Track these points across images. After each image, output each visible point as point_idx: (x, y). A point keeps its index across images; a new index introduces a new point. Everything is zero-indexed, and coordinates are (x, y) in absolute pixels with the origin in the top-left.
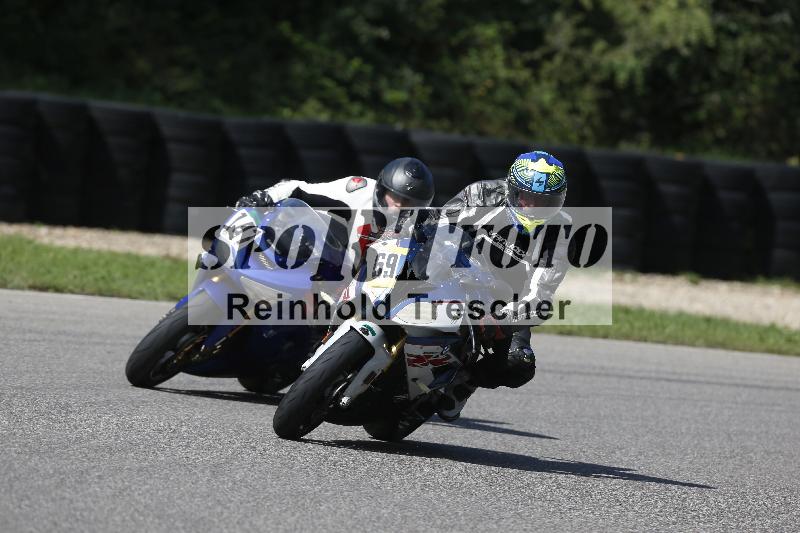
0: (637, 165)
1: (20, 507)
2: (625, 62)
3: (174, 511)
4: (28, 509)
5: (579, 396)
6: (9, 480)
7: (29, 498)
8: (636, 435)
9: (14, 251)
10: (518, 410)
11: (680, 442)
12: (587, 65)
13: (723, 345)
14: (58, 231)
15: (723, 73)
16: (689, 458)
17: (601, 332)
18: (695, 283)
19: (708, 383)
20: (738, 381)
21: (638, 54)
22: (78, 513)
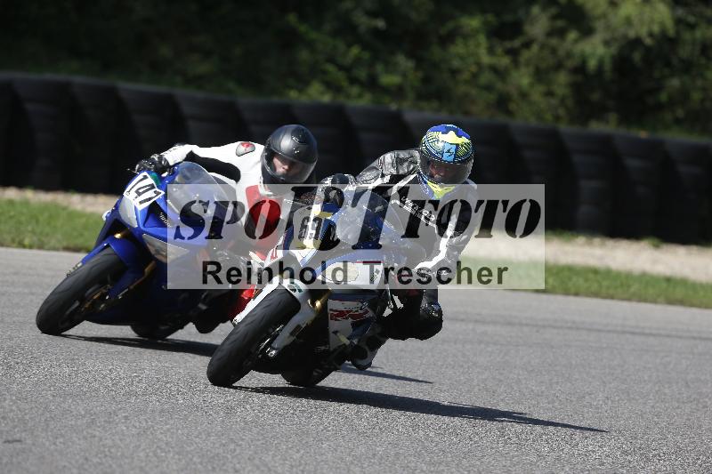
0: (605, 142)
1: (55, 444)
2: (595, 50)
3: (192, 448)
4: (62, 446)
5: (552, 347)
6: (46, 420)
7: (62, 436)
8: (604, 382)
9: (51, 217)
10: (498, 359)
11: (643, 388)
12: (561, 52)
13: (681, 303)
14: (90, 199)
15: (682, 61)
16: (651, 403)
17: (573, 290)
18: (656, 247)
19: (668, 336)
20: (695, 335)
21: (607, 43)
22: (106, 450)
